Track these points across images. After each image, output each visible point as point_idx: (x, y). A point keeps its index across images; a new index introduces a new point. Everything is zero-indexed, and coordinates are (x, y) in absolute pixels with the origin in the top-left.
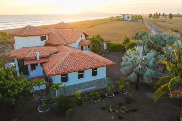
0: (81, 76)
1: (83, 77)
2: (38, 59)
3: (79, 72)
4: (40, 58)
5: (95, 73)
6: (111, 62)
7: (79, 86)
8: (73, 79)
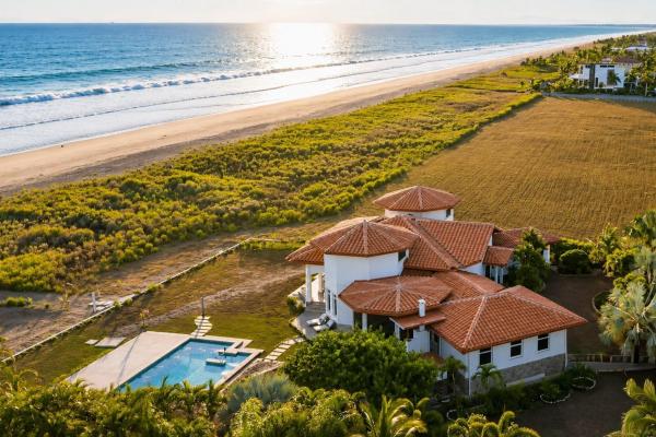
0: (516, 351)
1: (519, 353)
2: (422, 313)
3: (512, 343)
4: (427, 312)
5: (543, 345)
6: (578, 318)
7: (513, 372)
8: (502, 359)
